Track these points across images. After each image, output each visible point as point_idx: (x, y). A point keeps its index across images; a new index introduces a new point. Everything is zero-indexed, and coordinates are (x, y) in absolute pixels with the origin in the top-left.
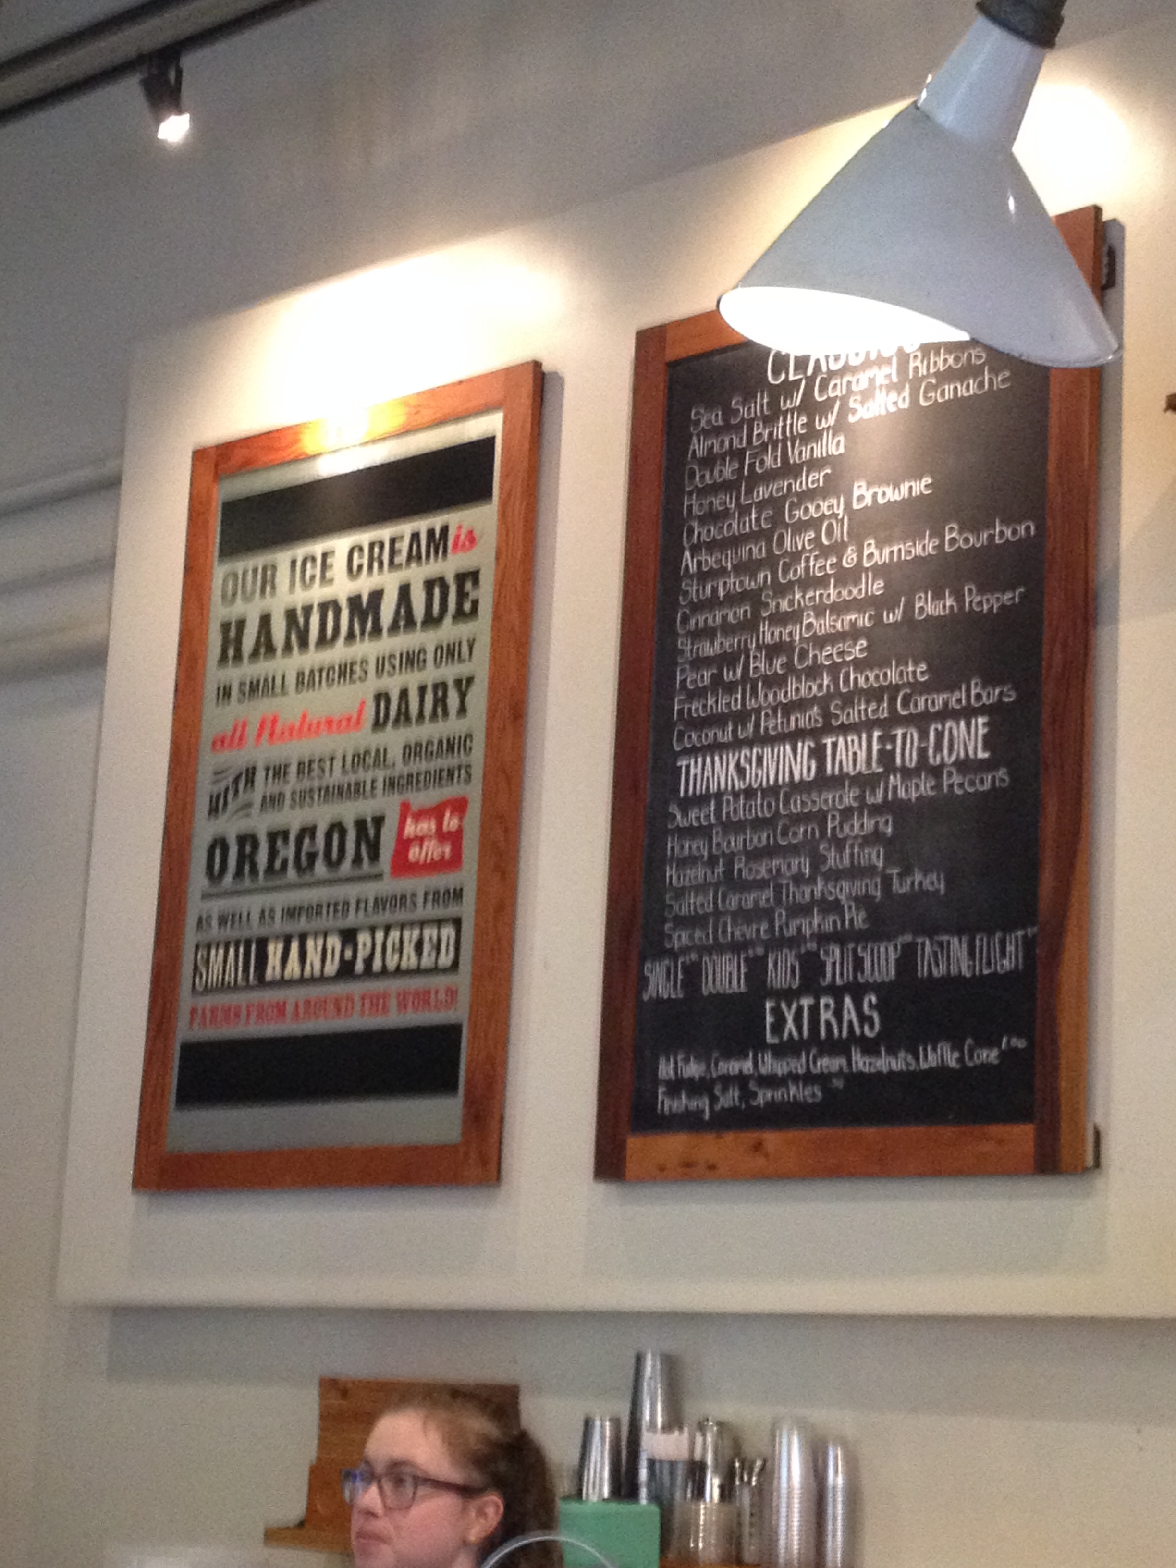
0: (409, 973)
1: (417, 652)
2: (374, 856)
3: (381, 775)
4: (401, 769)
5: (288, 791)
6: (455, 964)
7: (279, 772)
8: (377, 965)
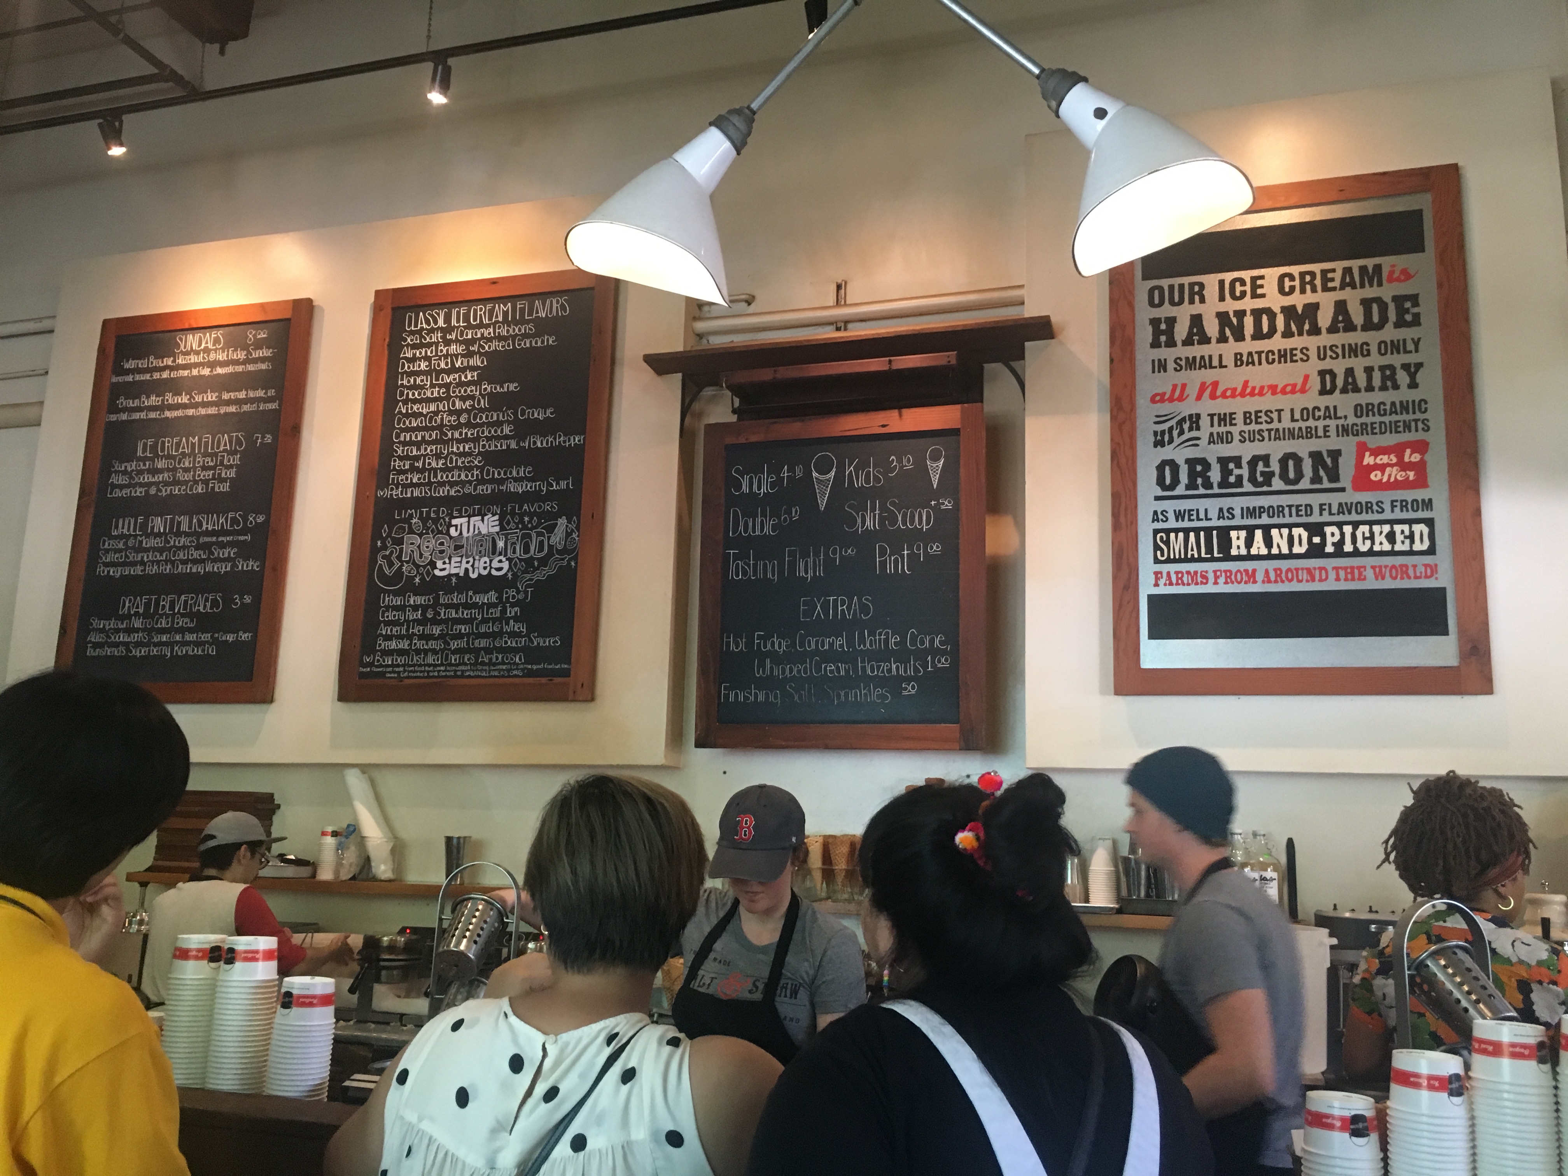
0: (1382, 553)
1: (1359, 345)
2: (1334, 476)
3: (1332, 423)
4: (1352, 420)
5: (1235, 430)
6: (1431, 551)
7: (1226, 419)
8: (1348, 547)
